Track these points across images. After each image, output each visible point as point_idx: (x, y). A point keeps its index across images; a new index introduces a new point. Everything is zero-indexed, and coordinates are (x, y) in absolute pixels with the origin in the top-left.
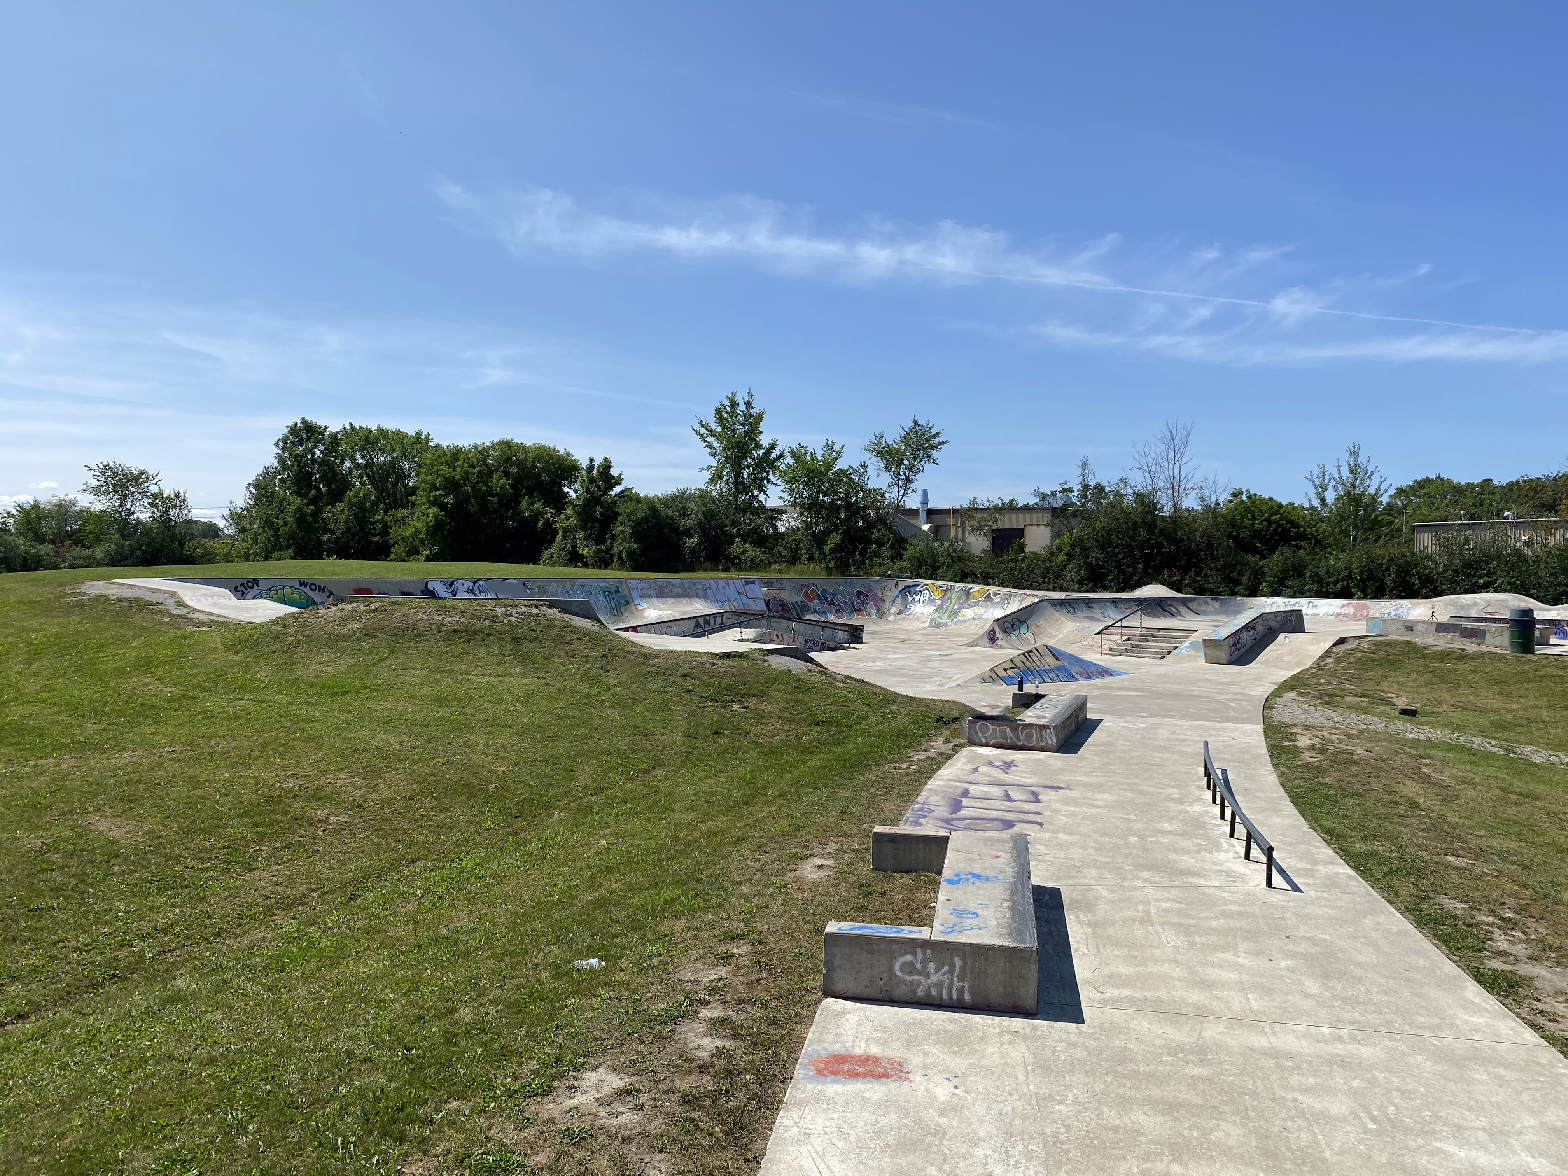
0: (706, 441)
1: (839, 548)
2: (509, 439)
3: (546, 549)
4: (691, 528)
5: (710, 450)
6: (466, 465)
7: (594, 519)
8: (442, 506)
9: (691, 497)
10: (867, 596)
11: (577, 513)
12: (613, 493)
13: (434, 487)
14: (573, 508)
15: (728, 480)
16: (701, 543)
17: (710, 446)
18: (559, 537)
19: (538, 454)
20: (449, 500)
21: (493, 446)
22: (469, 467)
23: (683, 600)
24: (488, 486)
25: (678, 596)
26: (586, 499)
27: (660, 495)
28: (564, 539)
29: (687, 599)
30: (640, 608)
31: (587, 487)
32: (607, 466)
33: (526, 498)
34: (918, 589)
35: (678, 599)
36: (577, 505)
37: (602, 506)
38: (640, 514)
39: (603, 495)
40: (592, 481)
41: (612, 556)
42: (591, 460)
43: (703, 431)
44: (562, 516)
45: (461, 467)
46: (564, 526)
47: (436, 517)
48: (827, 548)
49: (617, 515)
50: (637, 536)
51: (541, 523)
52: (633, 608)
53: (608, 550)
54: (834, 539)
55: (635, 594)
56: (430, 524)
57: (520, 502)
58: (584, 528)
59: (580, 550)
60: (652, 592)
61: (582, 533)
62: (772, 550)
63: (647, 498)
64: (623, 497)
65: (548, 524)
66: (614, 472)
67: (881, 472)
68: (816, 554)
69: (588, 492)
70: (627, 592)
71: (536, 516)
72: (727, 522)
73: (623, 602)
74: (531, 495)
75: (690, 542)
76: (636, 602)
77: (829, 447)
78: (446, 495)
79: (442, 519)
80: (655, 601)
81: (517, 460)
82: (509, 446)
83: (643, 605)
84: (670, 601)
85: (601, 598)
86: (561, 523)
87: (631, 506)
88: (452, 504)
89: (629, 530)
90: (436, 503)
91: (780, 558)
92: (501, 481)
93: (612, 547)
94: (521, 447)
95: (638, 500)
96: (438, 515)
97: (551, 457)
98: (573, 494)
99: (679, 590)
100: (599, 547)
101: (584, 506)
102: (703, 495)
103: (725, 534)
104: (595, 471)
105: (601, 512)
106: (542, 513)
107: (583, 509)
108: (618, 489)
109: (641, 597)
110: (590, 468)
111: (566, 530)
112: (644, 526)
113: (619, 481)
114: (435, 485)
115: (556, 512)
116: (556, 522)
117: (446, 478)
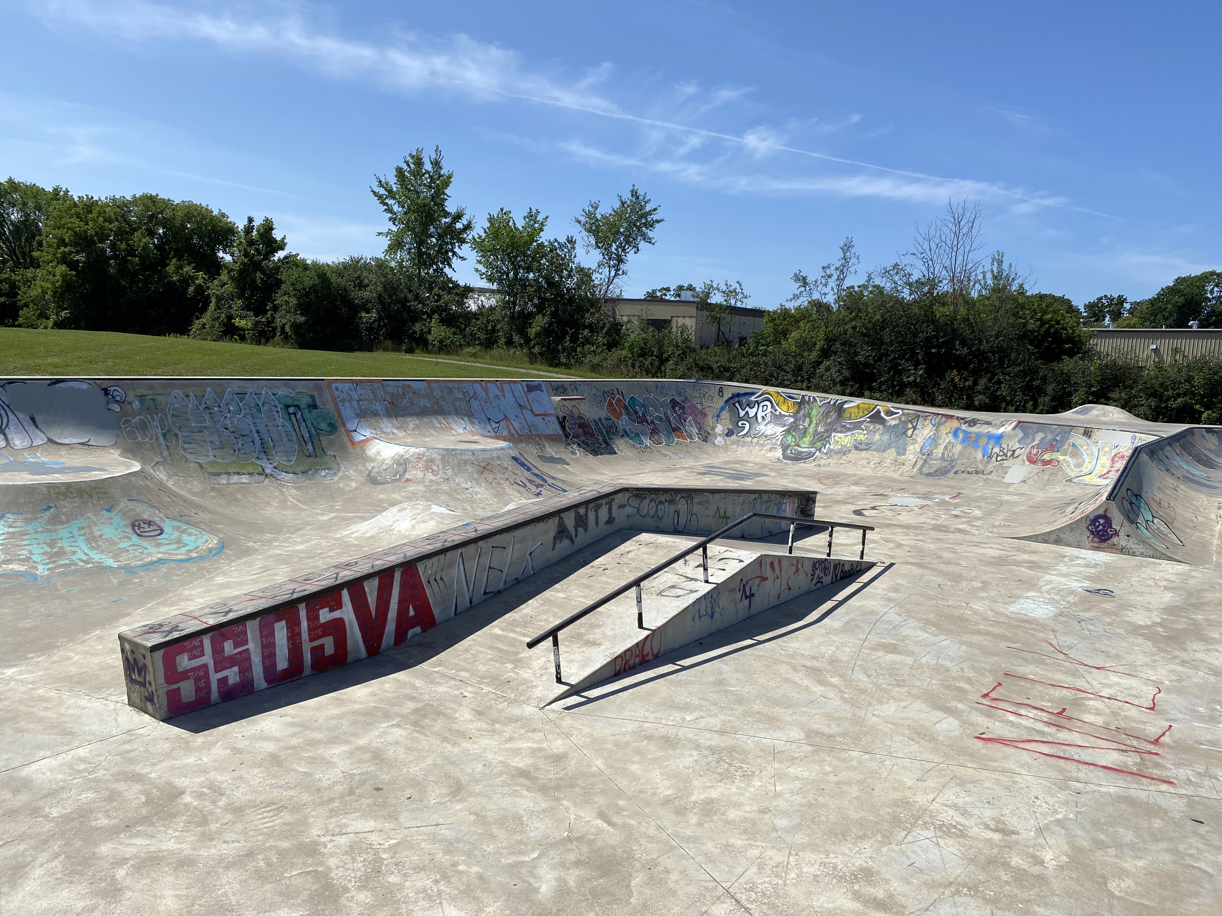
0: (386, 204)
1: (546, 332)
2: (154, 194)
3: (198, 318)
4: (368, 301)
5: (390, 215)
6: (101, 219)
7: (254, 286)
8: (73, 265)
9: (366, 267)
10: (683, 408)
11: (232, 278)
12: (276, 258)
13: (62, 242)
14: (229, 272)
15: (410, 249)
16: (380, 318)
17: (389, 210)
18: (212, 306)
19: (188, 213)
20: (81, 257)
21: (135, 201)
22: (105, 221)
23: (436, 421)
24: (129, 245)
25: (423, 413)
26: (243, 263)
27: (330, 263)
28: (218, 307)
29: (441, 418)
30: (358, 438)
31: (245, 250)
32: (268, 227)
33: (174, 261)
34: (753, 398)
35: (426, 420)
36: (232, 270)
37: (263, 272)
38: (308, 282)
39: (263, 260)
40: (251, 243)
41: (274, 329)
42: (250, 220)
43: (382, 191)
44: (216, 282)
45: (94, 221)
46: (218, 293)
47: (63, 276)
48: (532, 332)
49: (280, 282)
50: (304, 307)
51: (191, 289)
52: (345, 438)
53: (269, 323)
54: (539, 322)
55: (347, 411)
56: (58, 284)
57: (168, 265)
58: (241, 296)
59: (237, 322)
60: (378, 407)
61: (240, 302)
62: (465, 330)
63: (315, 264)
64: (287, 262)
65: (200, 290)
66: (277, 235)
67: (590, 249)
68: (516, 338)
69: (246, 255)
70: (331, 407)
71: (186, 281)
72: (410, 296)
73: (323, 426)
74: (180, 258)
75: (368, 317)
76: (350, 426)
77: (531, 216)
78: (77, 252)
79: (71, 279)
80: (387, 425)
81: (164, 218)
82: (154, 202)
83: (364, 433)
84: (412, 422)
85: (280, 421)
86: (214, 289)
87: (295, 273)
88: (83, 263)
89: (293, 301)
90: (65, 260)
91: (472, 340)
92: (144, 240)
93: (274, 318)
94: (167, 203)
95: (304, 266)
96: (67, 275)
97: (204, 217)
98: (228, 258)
99: (425, 402)
100: (259, 318)
101: (242, 272)
102: (381, 265)
103: (409, 310)
104: (255, 233)
105: (261, 279)
106: (193, 279)
107: (240, 275)
108: (280, 254)
109: (358, 416)
110: (249, 229)
111: (219, 299)
112: (312, 297)
113: (281, 246)
114: (64, 240)
115: (209, 278)
116: (208, 288)
117: (75, 232)
